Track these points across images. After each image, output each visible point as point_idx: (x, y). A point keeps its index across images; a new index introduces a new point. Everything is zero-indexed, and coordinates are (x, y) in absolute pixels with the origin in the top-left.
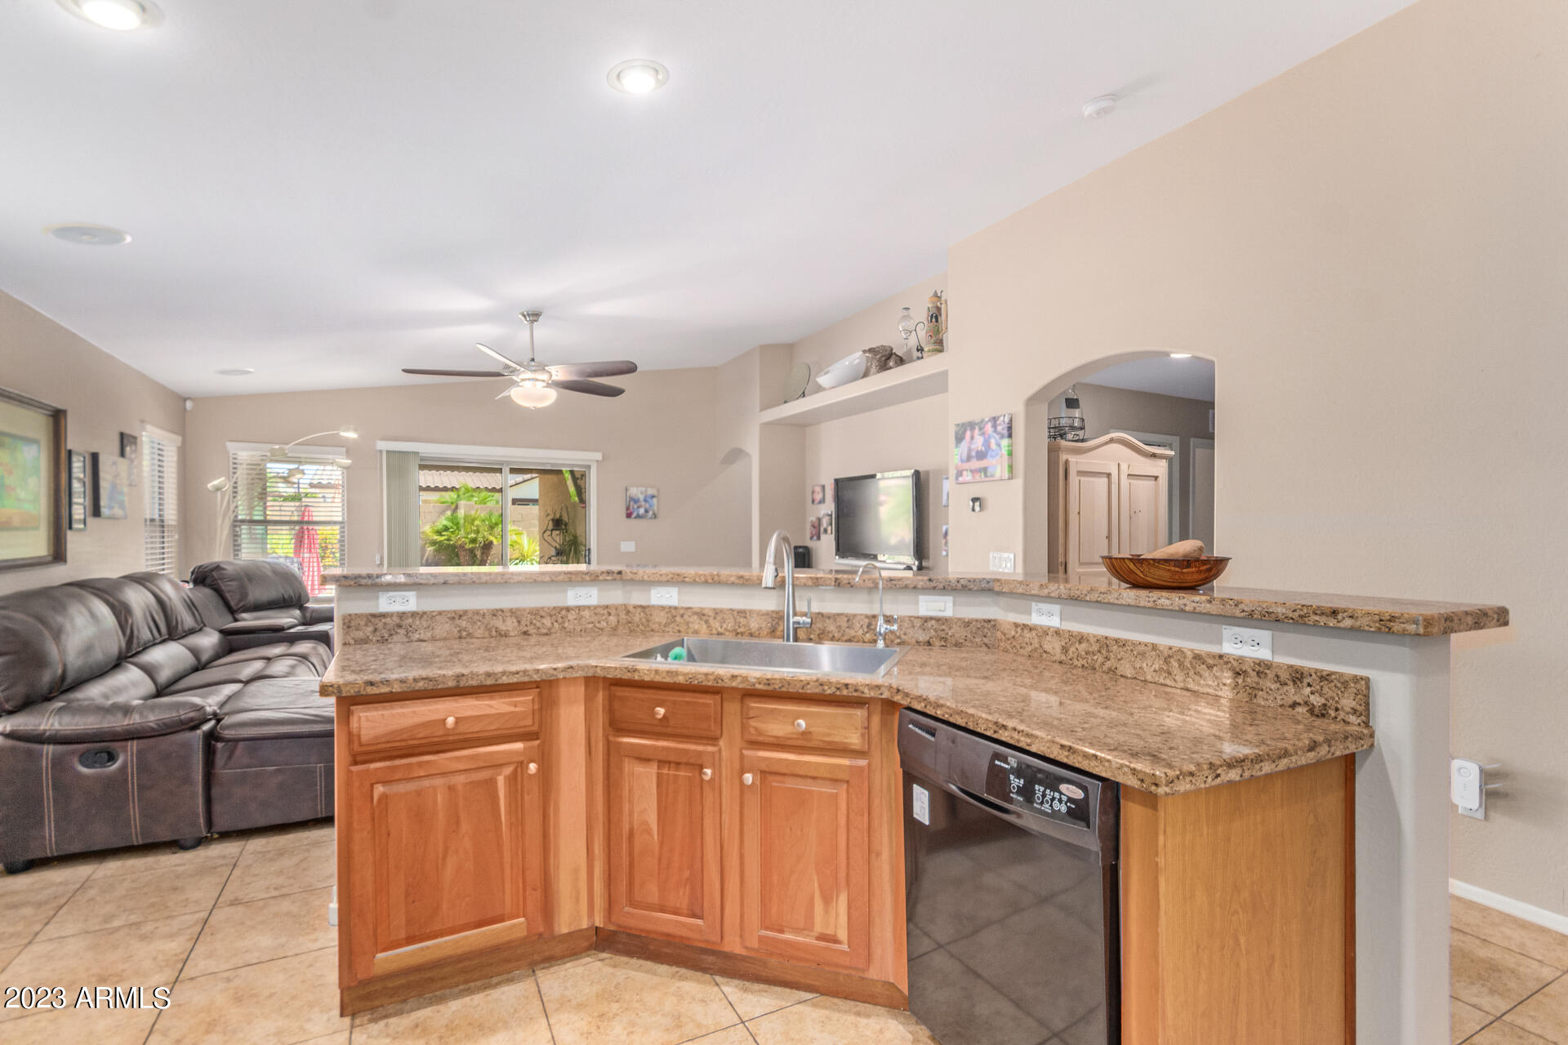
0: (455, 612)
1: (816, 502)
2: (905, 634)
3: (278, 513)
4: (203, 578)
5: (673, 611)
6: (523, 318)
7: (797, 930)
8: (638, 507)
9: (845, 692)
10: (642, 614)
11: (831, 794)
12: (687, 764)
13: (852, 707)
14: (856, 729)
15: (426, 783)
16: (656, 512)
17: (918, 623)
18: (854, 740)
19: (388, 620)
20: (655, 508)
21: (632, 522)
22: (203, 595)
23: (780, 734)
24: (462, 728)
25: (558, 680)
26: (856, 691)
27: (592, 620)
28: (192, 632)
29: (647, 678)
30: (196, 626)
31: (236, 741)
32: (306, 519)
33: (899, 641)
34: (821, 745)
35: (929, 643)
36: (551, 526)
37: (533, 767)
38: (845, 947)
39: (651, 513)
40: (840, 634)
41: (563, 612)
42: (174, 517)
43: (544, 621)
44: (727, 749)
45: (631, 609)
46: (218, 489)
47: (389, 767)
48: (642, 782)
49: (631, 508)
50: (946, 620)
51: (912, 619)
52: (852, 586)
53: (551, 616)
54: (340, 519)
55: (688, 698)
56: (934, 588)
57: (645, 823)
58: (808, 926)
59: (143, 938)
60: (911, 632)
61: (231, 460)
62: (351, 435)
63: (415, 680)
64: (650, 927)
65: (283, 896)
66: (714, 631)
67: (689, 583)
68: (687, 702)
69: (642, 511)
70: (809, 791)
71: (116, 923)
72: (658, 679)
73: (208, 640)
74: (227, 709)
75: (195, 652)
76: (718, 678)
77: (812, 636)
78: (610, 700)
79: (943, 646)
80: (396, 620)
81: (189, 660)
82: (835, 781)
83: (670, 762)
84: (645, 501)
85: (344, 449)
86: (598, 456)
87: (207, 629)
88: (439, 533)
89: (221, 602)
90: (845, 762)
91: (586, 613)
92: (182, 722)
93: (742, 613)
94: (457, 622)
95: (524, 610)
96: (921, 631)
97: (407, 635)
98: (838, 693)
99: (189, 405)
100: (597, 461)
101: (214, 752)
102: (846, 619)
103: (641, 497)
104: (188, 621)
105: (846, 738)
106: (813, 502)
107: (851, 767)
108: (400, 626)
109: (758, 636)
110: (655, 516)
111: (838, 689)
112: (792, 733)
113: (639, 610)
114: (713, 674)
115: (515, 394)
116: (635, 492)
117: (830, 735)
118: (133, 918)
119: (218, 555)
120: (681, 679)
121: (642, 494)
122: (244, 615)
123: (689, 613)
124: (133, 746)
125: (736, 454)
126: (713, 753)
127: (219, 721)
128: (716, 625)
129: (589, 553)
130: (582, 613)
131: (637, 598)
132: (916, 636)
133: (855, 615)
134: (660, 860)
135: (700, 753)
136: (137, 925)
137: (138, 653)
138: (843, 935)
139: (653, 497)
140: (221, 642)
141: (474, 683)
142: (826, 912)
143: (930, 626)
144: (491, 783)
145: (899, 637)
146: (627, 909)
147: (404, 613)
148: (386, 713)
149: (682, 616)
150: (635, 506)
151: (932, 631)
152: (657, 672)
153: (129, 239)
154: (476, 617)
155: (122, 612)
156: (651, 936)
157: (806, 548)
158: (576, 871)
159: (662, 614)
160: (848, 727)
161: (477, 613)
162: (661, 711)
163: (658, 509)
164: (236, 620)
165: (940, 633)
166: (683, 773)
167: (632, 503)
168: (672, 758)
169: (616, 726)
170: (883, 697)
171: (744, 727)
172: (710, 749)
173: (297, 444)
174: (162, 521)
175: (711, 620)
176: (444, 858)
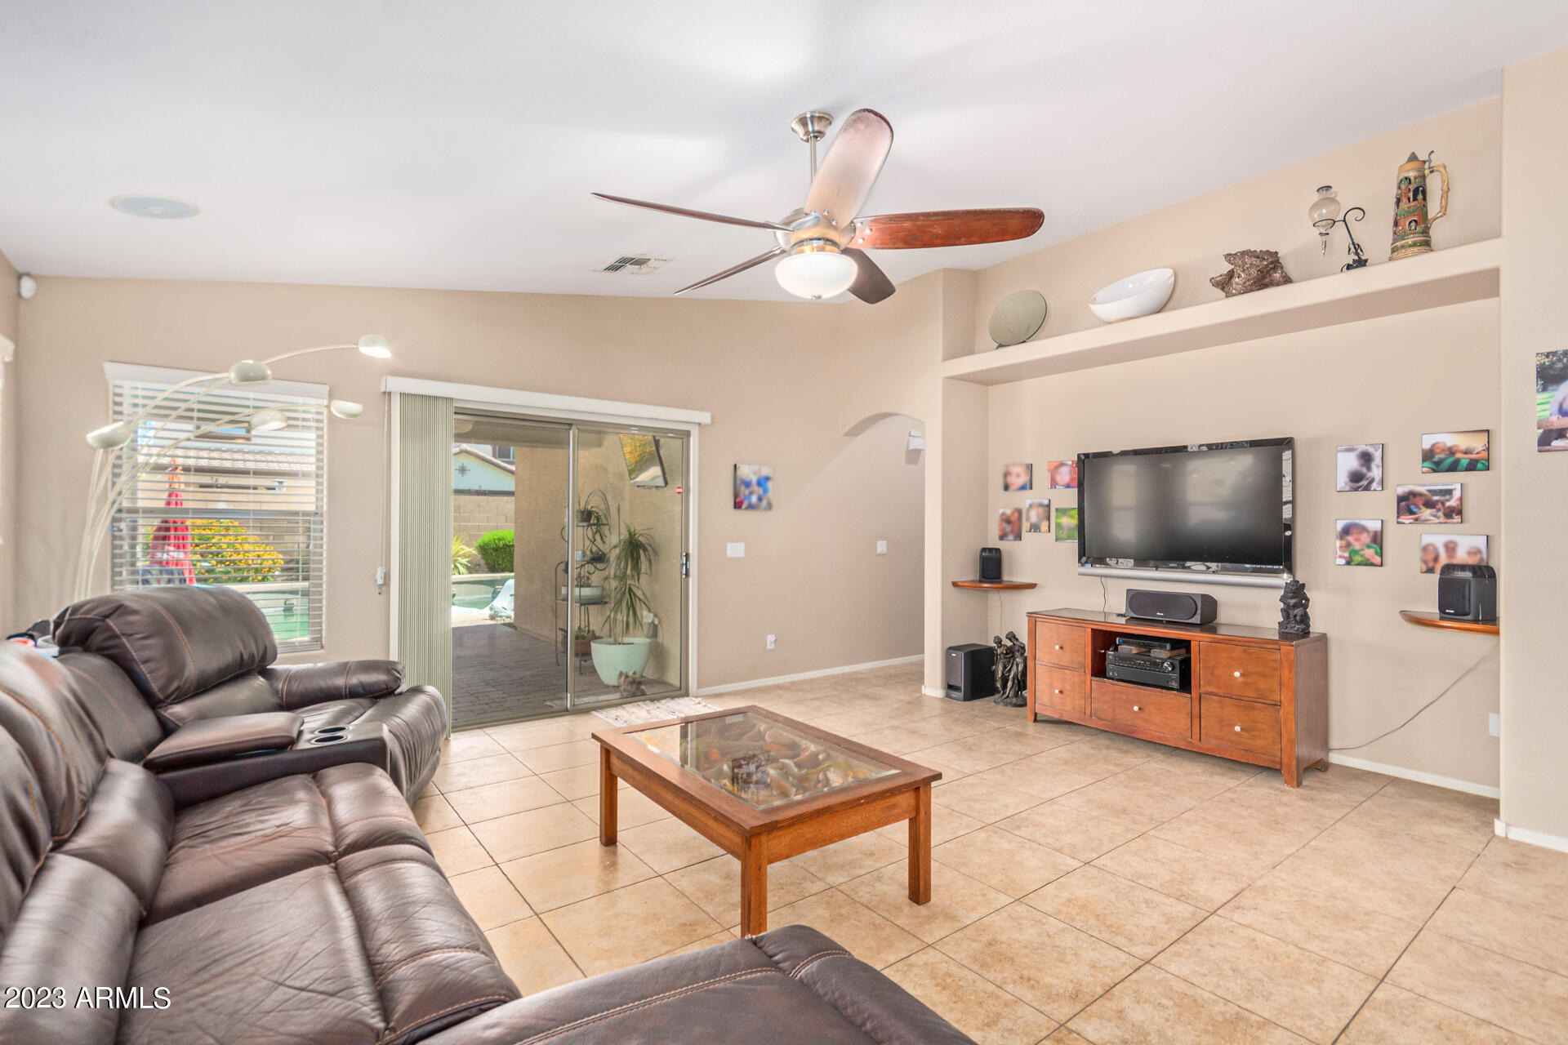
1: (1012, 488)
4: (83, 631)
22: (85, 670)
62: (379, 352)
69: (754, 499)
85: (326, 388)
86: (705, 417)
89: (128, 685)
100: (700, 424)
106: (1006, 488)
121: (755, 473)
122: (182, 713)
129: (687, 560)
157: (998, 550)
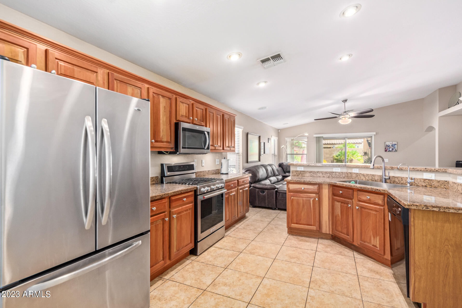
0: (310, 171)
2: (418, 183)
3: (299, 152)
4: (281, 165)
5: (357, 174)
6: (342, 102)
7: (368, 243)
8: (389, 148)
9: (377, 191)
10: (350, 174)
11: (375, 214)
12: (346, 203)
13: (380, 195)
14: (381, 200)
15: (299, 198)
16: (396, 150)
17: (422, 181)
18: (380, 202)
19: (299, 172)
20: (396, 148)
21: (387, 153)
22: (280, 169)
23: (364, 199)
24: (305, 190)
25: (322, 184)
26: (379, 191)
27: (339, 175)
28: (277, 175)
29: (338, 185)
30: (278, 174)
31: (280, 193)
32: (303, 153)
33: (416, 185)
34: (373, 203)
35: (426, 186)
36: (363, 154)
37: (317, 199)
38: (378, 249)
39: (394, 150)
40: (399, 182)
41: (332, 173)
42: (277, 154)
43: (328, 174)
44: (355, 201)
45: (348, 173)
46: (283, 148)
47: (293, 194)
48: (338, 205)
49: (387, 148)
50: (432, 180)
51: (421, 179)
52: (402, 170)
53: (329, 173)
54: (306, 153)
55: (346, 190)
56: (427, 171)
57: (338, 214)
58: (370, 243)
59: (266, 218)
60: (420, 183)
61: (286, 142)
62: (307, 134)
63: (297, 181)
64: (339, 236)
65: (285, 219)
66: (367, 179)
67: (360, 168)
68: (346, 191)
69: (391, 149)
70: (370, 212)
71: (263, 216)
72: (340, 185)
73: (280, 177)
74: (280, 188)
75: (278, 179)
76: (351, 186)
77: (391, 182)
78: (333, 189)
79: (430, 187)
80: (300, 172)
81: (276, 180)
82: (376, 211)
83: (343, 203)
84: (392, 146)
85: (306, 137)
86: (374, 133)
87: (280, 175)
88: (337, 156)
89: (283, 171)
90: (378, 207)
91: (337, 173)
92: (272, 188)
93: (373, 175)
94: (311, 173)
95: (324, 172)
96: (423, 183)
97: (302, 175)
98: (375, 191)
99: (279, 131)
100: (374, 135)
101: (277, 194)
102: (401, 178)
103: (391, 145)
104: (277, 173)
105: (379, 202)
107: (379, 208)
108: (300, 173)
109: (377, 181)
110: (396, 151)
111: (376, 190)
112: (367, 199)
113: (350, 173)
114: (350, 185)
115: (340, 121)
116: (388, 143)
117: (375, 201)
118: (265, 216)
119: (284, 161)
120: (344, 186)
122: (287, 173)
123: (361, 175)
124: (266, 191)
125: (431, 129)
126: (351, 202)
127: (278, 189)
128: (367, 178)
130: (336, 173)
131: (350, 171)
132: (422, 184)
133: (403, 177)
134: (341, 222)
135: (348, 201)
136: (266, 217)
137: (269, 178)
138: (378, 246)
139: (395, 145)
140: (282, 178)
141: (307, 182)
142: (374, 240)
143: (426, 181)
144: (310, 200)
145: (417, 184)
146: (335, 231)
147: (301, 171)
148: (293, 185)
149: (359, 175)
150: (388, 148)
151: (427, 183)
152: (340, 184)
153: (267, 107)
154: (314, 173)
155: (267, 170)
156: (340, 238)
158: (326, 222)
159: (355, 175)
160: (379, 199)
161: (314, 172)
162: (341, 192)
163: (397, 149)
164: (285, 174)
165: (429, 184)
166: (345, 205)
167: (387, 147)
168: (343, 202)
169: (334, 194)
170: (386, 193)
171: (357, 197)
172: (350, 201)
173: (298, 137)
174: (275, 154)
175: (366, 177)
176: (302, 212)
